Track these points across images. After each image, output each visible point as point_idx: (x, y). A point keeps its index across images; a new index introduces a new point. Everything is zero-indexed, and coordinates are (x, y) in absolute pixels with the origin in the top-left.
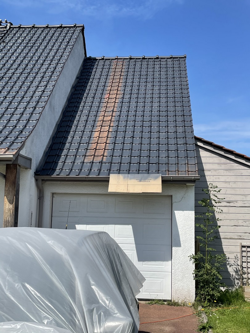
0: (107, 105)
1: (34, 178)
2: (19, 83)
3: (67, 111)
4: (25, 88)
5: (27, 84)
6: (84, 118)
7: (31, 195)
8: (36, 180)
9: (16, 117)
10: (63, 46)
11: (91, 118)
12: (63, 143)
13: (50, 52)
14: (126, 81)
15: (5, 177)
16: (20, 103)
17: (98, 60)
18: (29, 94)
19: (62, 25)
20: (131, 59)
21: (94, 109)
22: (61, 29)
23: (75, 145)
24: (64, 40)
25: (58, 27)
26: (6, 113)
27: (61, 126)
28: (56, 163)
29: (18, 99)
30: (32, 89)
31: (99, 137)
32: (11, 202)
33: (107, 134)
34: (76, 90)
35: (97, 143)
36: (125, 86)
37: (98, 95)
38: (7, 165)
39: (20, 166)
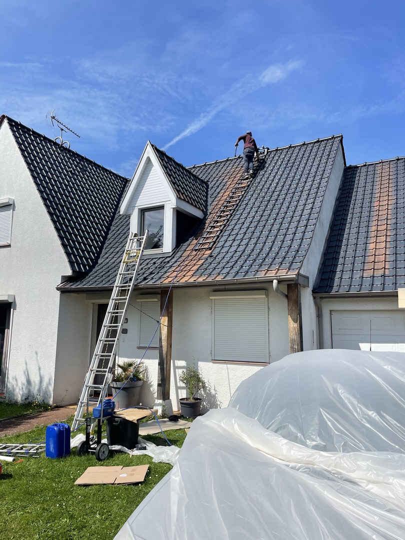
0: (379, 213)
1: (312, 296)
2: (286, 205)
3: (334, 225)
4: (292, 209)
5: (294, 204)
6: (354, 230)
7: (311, 313)
8: (314, 298)
9: (289, 237)
10: (324, 160)
11: (363, 230)
12: (336, 259)
13: (311, 168)
14: (397, 184)
15: (287, 296)
16: (290, 223)
17: (360, 168)
18: (298, 213)
19: (319, 139)
20: (398, 160)
21: (364, 219)
22: (319, 143)
23: (349, 260)
24: (323, 153)
25: (315, 142)
26: (279, 234)
27: (331, 241)
28: (333, 280)
29: (287, 220)
30: (300, 208)
31: (376, 249)
32: (295, 321)
33: (385, 244)
34: (340, 202)
35: (375, 255)
36: (397, 190)
37: (366, 205)
38: (288, 285)
39: (300, 285)
